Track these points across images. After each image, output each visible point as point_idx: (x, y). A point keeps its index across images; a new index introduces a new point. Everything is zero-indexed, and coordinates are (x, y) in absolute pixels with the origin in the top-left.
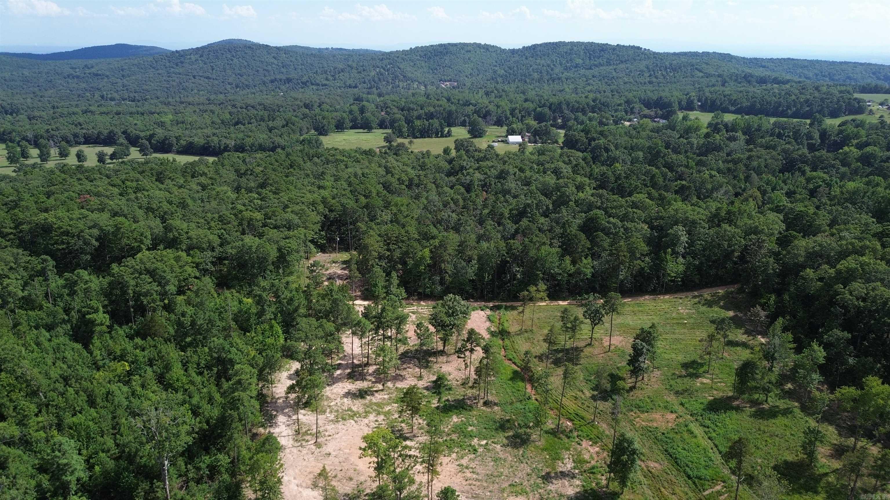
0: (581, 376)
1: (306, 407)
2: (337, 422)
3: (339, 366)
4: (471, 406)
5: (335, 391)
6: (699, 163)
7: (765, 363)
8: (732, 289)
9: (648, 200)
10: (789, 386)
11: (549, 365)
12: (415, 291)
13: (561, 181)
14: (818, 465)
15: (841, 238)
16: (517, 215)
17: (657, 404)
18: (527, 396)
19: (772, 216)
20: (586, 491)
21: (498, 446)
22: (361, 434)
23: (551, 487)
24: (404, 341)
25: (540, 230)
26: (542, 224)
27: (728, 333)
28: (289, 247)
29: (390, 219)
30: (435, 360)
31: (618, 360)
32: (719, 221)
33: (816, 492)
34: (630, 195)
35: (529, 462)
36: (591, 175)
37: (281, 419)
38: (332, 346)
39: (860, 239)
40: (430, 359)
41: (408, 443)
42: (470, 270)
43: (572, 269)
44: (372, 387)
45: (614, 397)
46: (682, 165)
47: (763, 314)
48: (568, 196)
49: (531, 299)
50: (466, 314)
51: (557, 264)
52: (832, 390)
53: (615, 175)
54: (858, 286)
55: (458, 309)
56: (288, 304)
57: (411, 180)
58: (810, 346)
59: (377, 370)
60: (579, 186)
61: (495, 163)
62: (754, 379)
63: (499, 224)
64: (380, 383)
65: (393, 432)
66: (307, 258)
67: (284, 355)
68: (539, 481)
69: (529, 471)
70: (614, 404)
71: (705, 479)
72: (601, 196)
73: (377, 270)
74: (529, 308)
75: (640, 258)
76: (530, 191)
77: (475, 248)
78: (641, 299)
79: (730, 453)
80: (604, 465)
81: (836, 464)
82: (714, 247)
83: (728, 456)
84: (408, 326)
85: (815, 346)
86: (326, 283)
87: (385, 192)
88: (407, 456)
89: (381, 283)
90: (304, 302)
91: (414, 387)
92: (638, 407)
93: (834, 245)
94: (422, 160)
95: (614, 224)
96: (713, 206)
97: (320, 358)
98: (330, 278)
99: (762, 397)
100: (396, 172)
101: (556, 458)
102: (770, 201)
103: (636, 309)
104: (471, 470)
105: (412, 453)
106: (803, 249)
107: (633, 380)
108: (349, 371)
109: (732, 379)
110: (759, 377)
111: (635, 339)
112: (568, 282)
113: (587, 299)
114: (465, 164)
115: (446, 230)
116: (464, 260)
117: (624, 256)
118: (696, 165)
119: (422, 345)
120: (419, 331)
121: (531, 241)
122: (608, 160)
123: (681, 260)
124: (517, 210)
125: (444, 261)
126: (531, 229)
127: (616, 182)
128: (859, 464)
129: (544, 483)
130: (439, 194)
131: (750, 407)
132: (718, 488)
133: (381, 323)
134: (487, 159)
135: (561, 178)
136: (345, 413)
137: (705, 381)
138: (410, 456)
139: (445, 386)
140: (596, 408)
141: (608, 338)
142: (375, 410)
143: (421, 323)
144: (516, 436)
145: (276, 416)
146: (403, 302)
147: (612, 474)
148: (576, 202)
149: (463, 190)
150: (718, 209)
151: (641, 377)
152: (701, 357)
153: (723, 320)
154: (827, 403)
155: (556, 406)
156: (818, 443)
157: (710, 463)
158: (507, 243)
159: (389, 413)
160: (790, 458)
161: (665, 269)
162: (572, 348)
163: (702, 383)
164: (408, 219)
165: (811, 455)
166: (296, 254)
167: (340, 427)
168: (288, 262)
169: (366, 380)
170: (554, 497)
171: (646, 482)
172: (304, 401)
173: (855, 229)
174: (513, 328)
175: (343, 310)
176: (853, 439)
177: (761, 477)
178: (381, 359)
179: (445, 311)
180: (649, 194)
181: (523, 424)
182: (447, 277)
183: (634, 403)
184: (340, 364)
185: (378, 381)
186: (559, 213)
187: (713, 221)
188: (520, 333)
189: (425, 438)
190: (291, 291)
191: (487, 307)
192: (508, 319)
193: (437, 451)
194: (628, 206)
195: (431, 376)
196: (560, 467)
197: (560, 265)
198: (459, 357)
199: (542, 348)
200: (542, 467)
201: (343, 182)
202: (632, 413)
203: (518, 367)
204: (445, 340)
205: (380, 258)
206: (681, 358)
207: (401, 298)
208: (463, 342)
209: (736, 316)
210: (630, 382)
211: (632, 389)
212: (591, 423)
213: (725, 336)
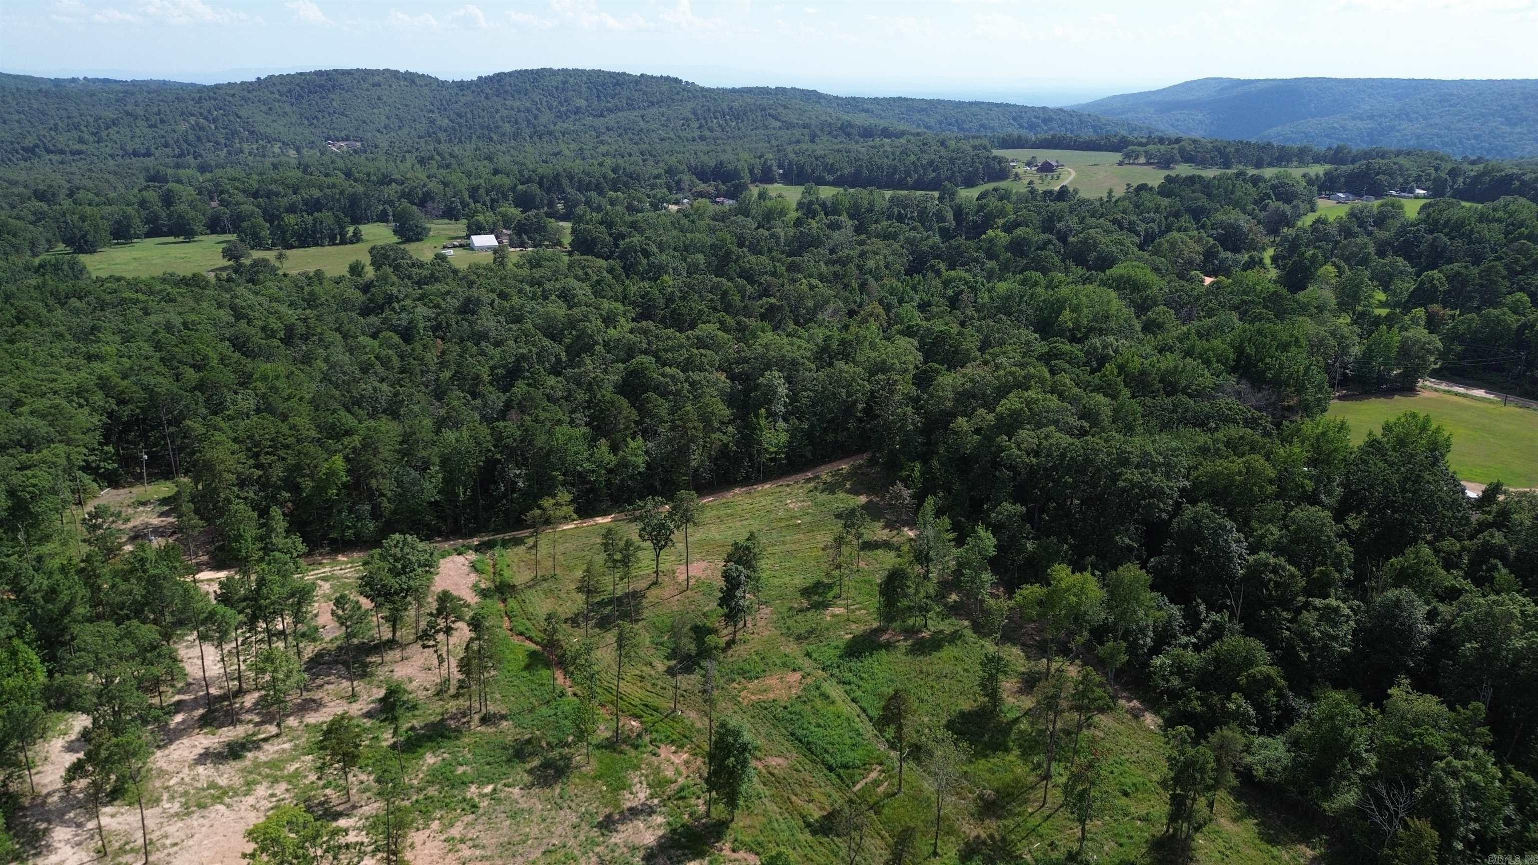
0: (645, 639)
1: (114, 799)
2: (188, 814)
3: (179, 706)
4: (458, 730)
5: (175, 756)
6: (793, 268)
7: (919, 569)
8: (860, 461)
9: (720, 333)
10: (954, 597)
11: (590, 631)
12: (324, 536)
13: (576, 310)
14: (1005, 709)
15: (998, 367)
16: (505, 377)
17: (770, 662)
18: (558, 691)
19: (904, 342)
20: (674, 831)
21: (516, 791)
22: (242, 827)
23: (616, 839)
24: (312, 635)
25: (549, 398)
26: (552, 388)
27: (861, 530)
28: (34, 486)
29: (253, 407)
30: (379, 660)
31: (701, 600)
32: (830, 358)
33: (1007, 750)
34: (693, 326)
35: (573, 805)
36: (625, 298)
37: (61, 834)
38: (158, 670)
39: (1022, 366)
40: (368, 660)
41: (342, 823)
42: (427, 485)
43: (612, 460)
44: (254, 734)
45: (704, 663)
46: (766, 273)
47: (906, 493)
48: (591, 337)
49: (548, 522)
50: (429, 566)
51: (586, 455)
52: (1010, 593)
53: (664, 295)
54: (1026, 435)
55: (414, 559)
56: (47, 602)
57: (290, 330)
58: (975, 532)
59: (263, 698)
60: (608, 317)
61: (453, 286)
62: (906, 596)
63: (474, 395)
64: (271, 723)
65: (309, 809)
66: (80, 503)
67: (50, 706)
68: (595, 833)
69: (575, 820)
70: (704, 676)
71: (854, 767)
72: (645, 332)
73: (239, 507)
74: (545, 539)
75: (719, 429)
76: (523, 331)
77: (434, 443)
78: (729, 495)
79: (884, 717)
80: (698, 781)
81: (1028, 702)
82: (828, 398)
83: (881, 723)
84: (316, 605)
85: (981, 530)
86: (129, 548)
87: (237, 355)
88: (340, 847)
89: (250, 531)
90: (83, 592)
91: (342, 717)
92: (743, 672)
93: (989, 378)
94: (307, 289)
95: (673, 377)
96: (819, 333)
97: (134, 698)
98: (137, 536)
99: (920, 621)
100: (256, 314)
101: (620, 786)
102: (899, 319)
103: (723, 512)
104: (470, 843)
105: (352, 838)
106: (949, 388)
107: (731, 629)
108: (201, 711)
109: (875, 601)
111: (727, 561)
112: (609, 483)
113: (643, 508)
114: (395, 291)
115: (372, 416)
116: (416, 468)
117: (695, 428)
118: (788, 270)
119: (349, 636)
120: (340, 612)
121: (536, 421)
122: (649, 271)
123: (781, 424)
124: (504, 367)
125: (374, 475)
126: (532, 399)
127: (667, 306)
128: (1056, 696)
129: (603, 835)
130: (351, 351)
131: (905, 640)
132: (874, 775)
133: (260, 608)
134: (437, 280)
135: (575, 305)
136: (203, 794)
137: (837, 611)
138: (347, 846)
139: (404, 702)
140: (676, 687)
141: (684, 567)
142: (267, 776)
143: (343, 597)
144: (546, 765)
145: (46, 831)
146: (302, 562)
147: (714, 793)
148: (606, 344)
149: (396, 339)
150: (827, 338)
151: (742, 623)
152: (828, 574)
153: (853, 512)
154: (1005, 612)
155: (609, 697)
156: (1001, 677)
157: (859, 739)
158: (493, 428)
159: (297, 774)
160: (966, 705)
161: (759, 443)
162: (627, 595)
163: (834, 616)
164: (293, 403)
165: (994, 695)
166: (51, 498)
167: (195, 823)
168: (35, 516)
169: (241, 722)
170: (623, 853)
171: (767, 793)
172: (108, 788)
173: (1015, 351)
174: (520, 577)
175: (173, 597)
176: (1045, 661)
177: (931, 744)
178: (267, 677)
179: (387, 566)
180: (722, 323)
181: (556, 741)
182: (385, 504)
183: (735, 667)
184: (179, 702)
185: (268, 719)
186: (579, 367)
187: (821, 359)
188: (534, 583)
189: (376, 805)
190: (50, 575)
191: (469, 548)
192: (509, 562)
193: (401, 825)
194: (691, 346)
195: (375, 690)
196: (628, 801)
197: (591, 455)
198: (424, 647)
199: (576, 602)
200: (597, 808)
201: (141, 344)
202: (735, 685)
203: (537, 643)
204: (394, 621)
205: (242, 483)
206: (799, 581)
207: (295, 554)
208: (429, 618)
209: (870, 502)
210: (725, 634)
211: (730, 644)
212: (671, 715)
213: (859, 536)
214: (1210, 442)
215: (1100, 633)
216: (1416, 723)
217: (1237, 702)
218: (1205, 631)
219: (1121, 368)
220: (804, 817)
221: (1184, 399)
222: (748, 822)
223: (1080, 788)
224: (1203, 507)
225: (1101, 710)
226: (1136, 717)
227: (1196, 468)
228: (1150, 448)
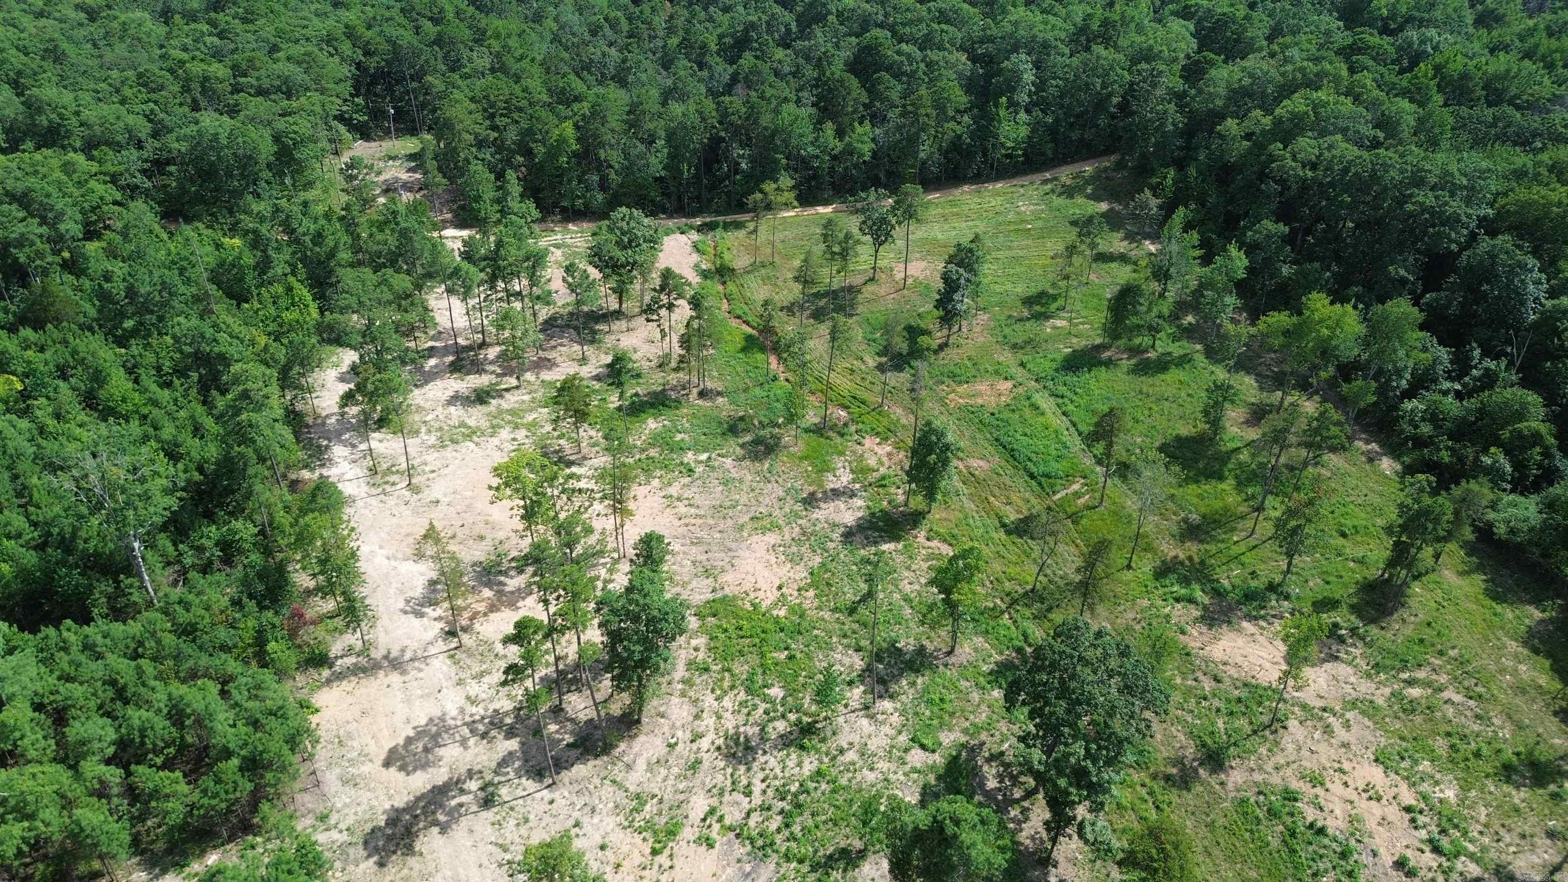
0: (858, 334)
1: (381, 427)
2: (443, 447)
3: (431, 352)
4: (677, 401)
5: (430, 395)
7: (1155, 286)
8: (1107, 162)
10: (1190, 319)
11: (804, 321)
12: (556, 204)
14: (1226, 438)
15: (1286, 60)
16: (732, 47)
17: (982, 368)
18: (771, 375)
19: (1177, 26)
20: (872, 515)
21: (729, 461)
22: (489, 464)
23: (817, 514)
24: (546, 299)
25: (777, 74)
26: (780, 62)
27: (1097, 240)
28: (296, 133)
29: (488, 66)
30: (606, 328)
31: (917, 300)
32: (1088, 41)
33: (1221, 478)
35: (780, 480)
37: (339, 451)
38: (413, 317)
39: (1316, 60)
40: (597, 327)
41: (575, 470)
42: (653, 160)
43: (838, 146)
44: (497, 384)
45: (914, 363)
47: (1154, 203)
49: (769, 207)
50: (654, 242)
51: (811, 138)
52: (1254, 319)
54: (1306, 144)
55: (639, 234)
56: (314, 245)
58: (1225, 250)
59: (503, 353)
62: (1136, 313)
63: (701, 66)
64: (511, 376)
65: (545, 455)
66: (337, 153)
67: (323, 340)
68: (799, 507)
69: (781, 494)
70: (913, 375)
71: (1057, 477)
72: (883, 2)
73: (477, 168)
74: (766, 223)
75: (953, 118)
77: (660, 116)
78: (957, 192)
79: (1096, 433)
80: (900, 473)
81: (1253, 434)
82: (1080, 89)
83: (1090, 439)
84: (549, 270)
85: (1233, 250)
86: (382, 200)
87: (472, 9)
88: (574, 490)
89: (488, 193)
90: (345, 239)
91: (574, 377)
92: (953, 376)
93: (1273, 73)
95: (909, 56)
96: (1079, 11)
97: (393, 341)
98: (389, 189)
99: (1147, 341)
101: (824, 468)
103: (948, 210)
104: (685, 502)
105: (584, 484)
106: (1223, 84)
107: (945, 332)
108: (451, 358)
109: (1101, 317)
110: (1143, 309)
111: (947, 263)
112: (832, 170)
113: (865, 200)
115: (600, 83)
116: (642, 141)
117: (927, 115)
119: (579, 303)
120: (570, 279)
121: (762, 98)
123: (1023, 116)
124: (732, 35)
125: (602, 145)
126: (759, 73)
128: (1285, 430)
129: (806, 509)
131: (1129, 359)
132: (1076, 487)
133: (498, 268)
136: (455, 431)
137: (1059, 323)
138: (580, 491)
139: (630, 370)
140: (885, 383)
141: (902, 265)
142: (510, 422)
143: (573, 265)
144: (757, 441)
145: (327, 447)
146: (536, 228)
147: (913, 486)
148: (839, 14)
150: (1088, 17)
151: (957, 327)
152: (1054, 285)
153: (1090, 220)
154: (1244, 339)
155: (820, 386)
156: (1227, 405)
157: (1065, 452)
158: (718, 103)
159: (534, 424)
160: (1185, 430)
161: (996, 136)
162: (843, 289)
163: (1054, 328)
164: (525, 64)
165: (1215, 423)
166: (311, 146)
167: (450, 455)
168: (298, 163)
169: (485, 371)
170: (823, 528)
171: (966, 492)
172: (376, 416)
173: (1310, 41)
174: (740, 262)
175: (422, 250)
176: (1279, 393)
177: (1140, 464)
178: (507, 334)
179: (614, 238)
181: (767, 421)
182: (613, 176)
183: (946, 370)
184: (432, 348)
185: (508, 372)
186: (810, 40)
187: (1077, 41)
188: (753, 269)
189: (604, 459)
190: (316, 219)
191: (692, 227)
192: (729, 245)
193: (625, 479)
194: (932, 20)
195: (603, 356)
196: (831, 483)
197: (816, 139)
198: (648, 320)
199: (793, 292)
200: (802, 485)
202: (943, 387)
203: (753, 328)
204: (620, 292)
205: (480, 144)
206: (1021, 289)
207: (529, 219)
208: (653, 293)
209: (1111, 210)
210: (939, 336)
211: (942, 347)
212: (878, 409)
213: (1093, 246)
214: (1530, 164)
215: (1347, 371)
217: (1495, 457)
218: (1475, 379)
219: (1438, 69)
220: (1000, 518)
221: (1509, 110)
222: (944, 515)
223: (1293, 523)
224: (1504, 240)
225: (1333, 449)
226: (1371, 460)
227: (1506, 194)
228: (1453, 168)
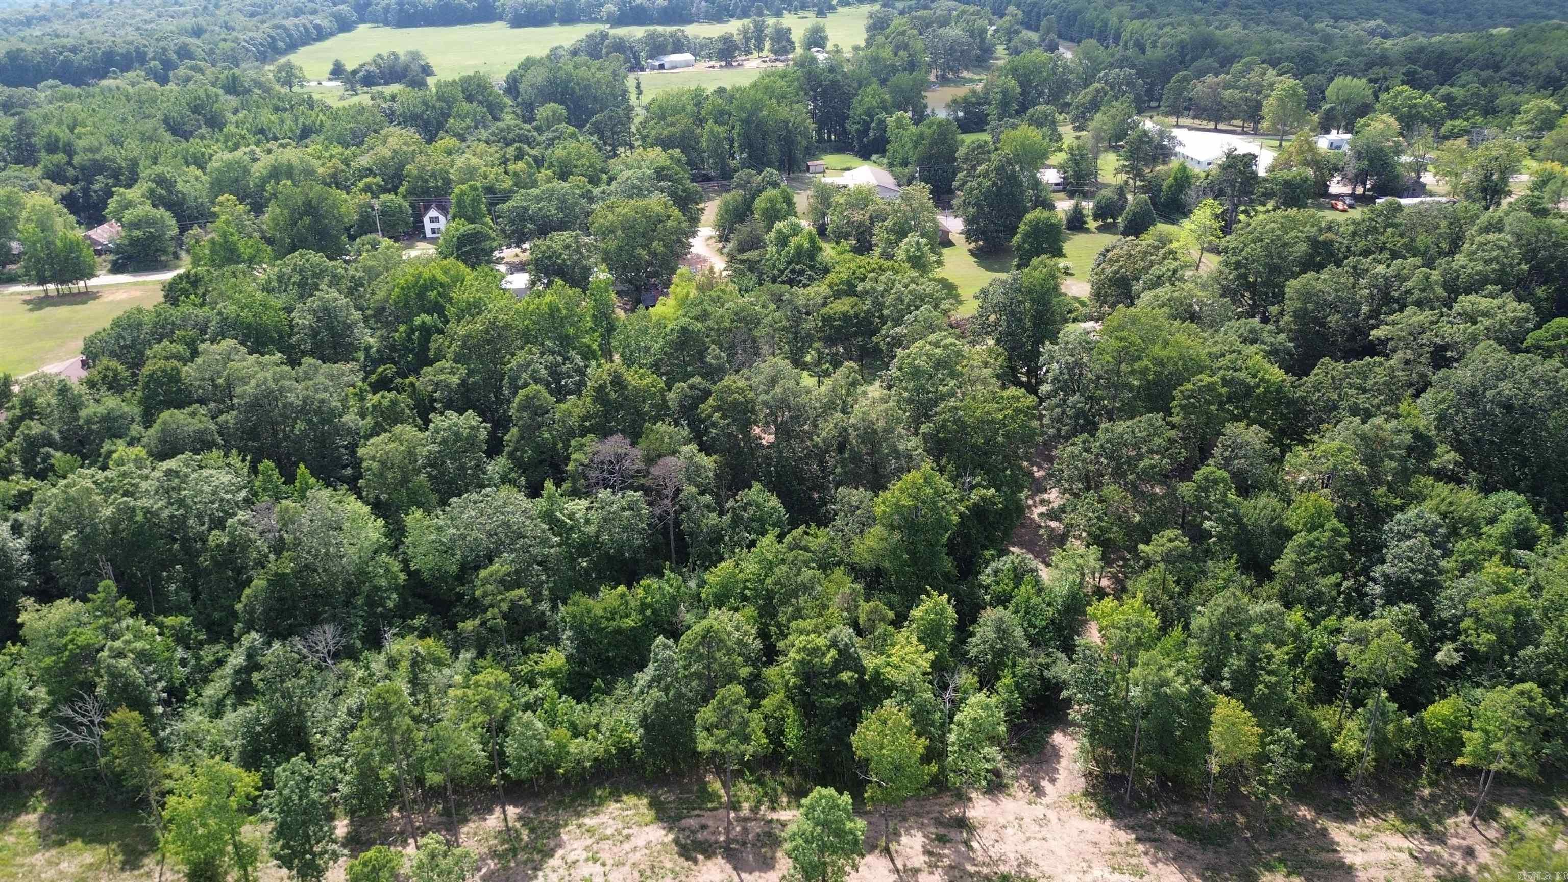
216: (62, 633)
